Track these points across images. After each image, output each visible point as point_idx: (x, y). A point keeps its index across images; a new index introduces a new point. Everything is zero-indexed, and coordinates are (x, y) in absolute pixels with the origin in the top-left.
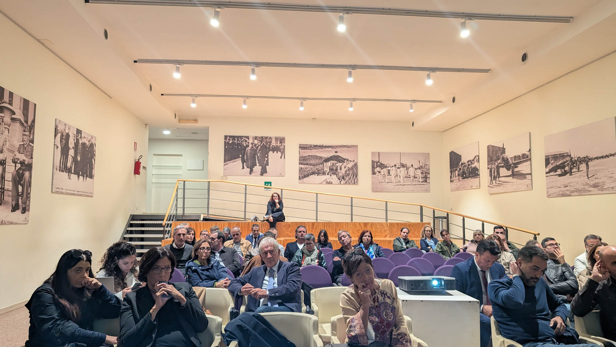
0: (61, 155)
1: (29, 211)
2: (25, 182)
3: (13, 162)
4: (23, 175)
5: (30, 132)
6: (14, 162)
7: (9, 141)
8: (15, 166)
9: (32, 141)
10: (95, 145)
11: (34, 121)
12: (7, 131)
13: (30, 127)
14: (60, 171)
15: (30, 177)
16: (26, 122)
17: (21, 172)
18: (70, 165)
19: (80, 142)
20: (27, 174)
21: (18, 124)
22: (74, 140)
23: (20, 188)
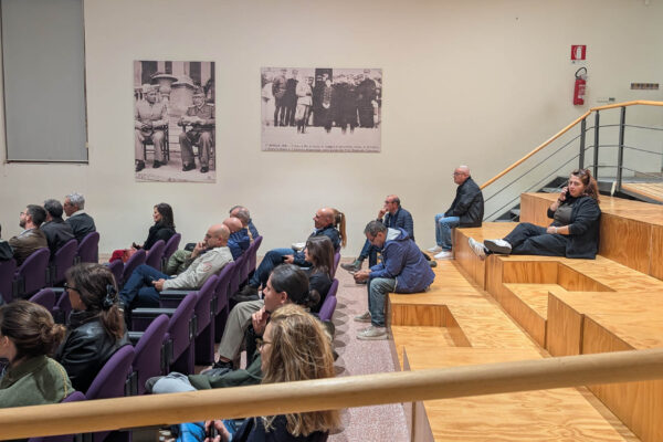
0: (278, 108)
1: (214, 169)
2: (202, 143)
3: (179, 125)
4: (198, 136)
5: (206, 92)
6: (181, 124)
7: (170, 107)
8: (184, 129)
9: (212, 101)
10: (379, 80)
11: (212, 81)
12: (166, 99)
13: (205, 88)
14: (276, 125)
15: (213, 137)
16: (199, 84)
17: (194, 133)
18: (302, 116)
19: (328, 83)
20: (206, 135)
21: (183, 89)
22: (310, 85)
23: (195, 150)
